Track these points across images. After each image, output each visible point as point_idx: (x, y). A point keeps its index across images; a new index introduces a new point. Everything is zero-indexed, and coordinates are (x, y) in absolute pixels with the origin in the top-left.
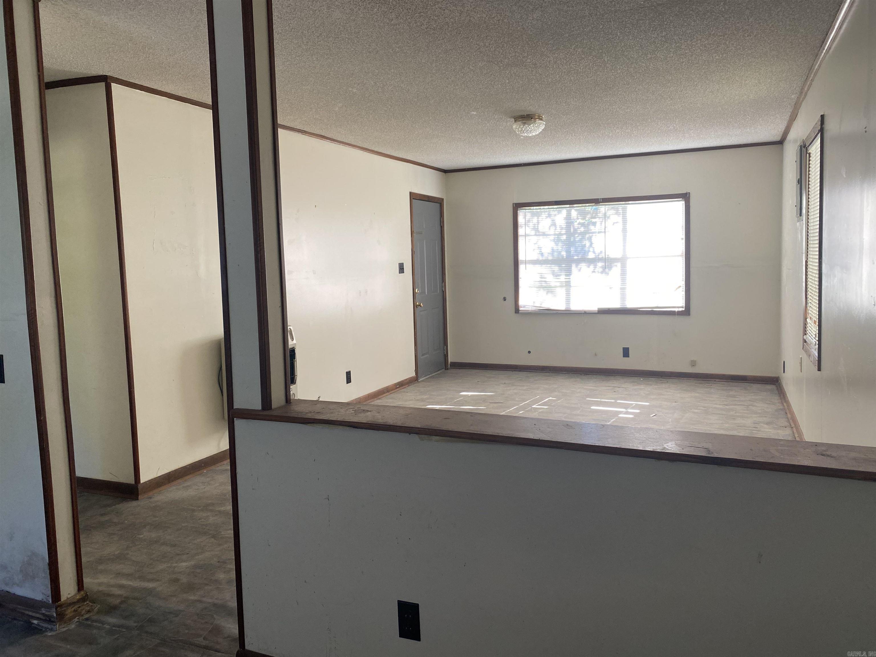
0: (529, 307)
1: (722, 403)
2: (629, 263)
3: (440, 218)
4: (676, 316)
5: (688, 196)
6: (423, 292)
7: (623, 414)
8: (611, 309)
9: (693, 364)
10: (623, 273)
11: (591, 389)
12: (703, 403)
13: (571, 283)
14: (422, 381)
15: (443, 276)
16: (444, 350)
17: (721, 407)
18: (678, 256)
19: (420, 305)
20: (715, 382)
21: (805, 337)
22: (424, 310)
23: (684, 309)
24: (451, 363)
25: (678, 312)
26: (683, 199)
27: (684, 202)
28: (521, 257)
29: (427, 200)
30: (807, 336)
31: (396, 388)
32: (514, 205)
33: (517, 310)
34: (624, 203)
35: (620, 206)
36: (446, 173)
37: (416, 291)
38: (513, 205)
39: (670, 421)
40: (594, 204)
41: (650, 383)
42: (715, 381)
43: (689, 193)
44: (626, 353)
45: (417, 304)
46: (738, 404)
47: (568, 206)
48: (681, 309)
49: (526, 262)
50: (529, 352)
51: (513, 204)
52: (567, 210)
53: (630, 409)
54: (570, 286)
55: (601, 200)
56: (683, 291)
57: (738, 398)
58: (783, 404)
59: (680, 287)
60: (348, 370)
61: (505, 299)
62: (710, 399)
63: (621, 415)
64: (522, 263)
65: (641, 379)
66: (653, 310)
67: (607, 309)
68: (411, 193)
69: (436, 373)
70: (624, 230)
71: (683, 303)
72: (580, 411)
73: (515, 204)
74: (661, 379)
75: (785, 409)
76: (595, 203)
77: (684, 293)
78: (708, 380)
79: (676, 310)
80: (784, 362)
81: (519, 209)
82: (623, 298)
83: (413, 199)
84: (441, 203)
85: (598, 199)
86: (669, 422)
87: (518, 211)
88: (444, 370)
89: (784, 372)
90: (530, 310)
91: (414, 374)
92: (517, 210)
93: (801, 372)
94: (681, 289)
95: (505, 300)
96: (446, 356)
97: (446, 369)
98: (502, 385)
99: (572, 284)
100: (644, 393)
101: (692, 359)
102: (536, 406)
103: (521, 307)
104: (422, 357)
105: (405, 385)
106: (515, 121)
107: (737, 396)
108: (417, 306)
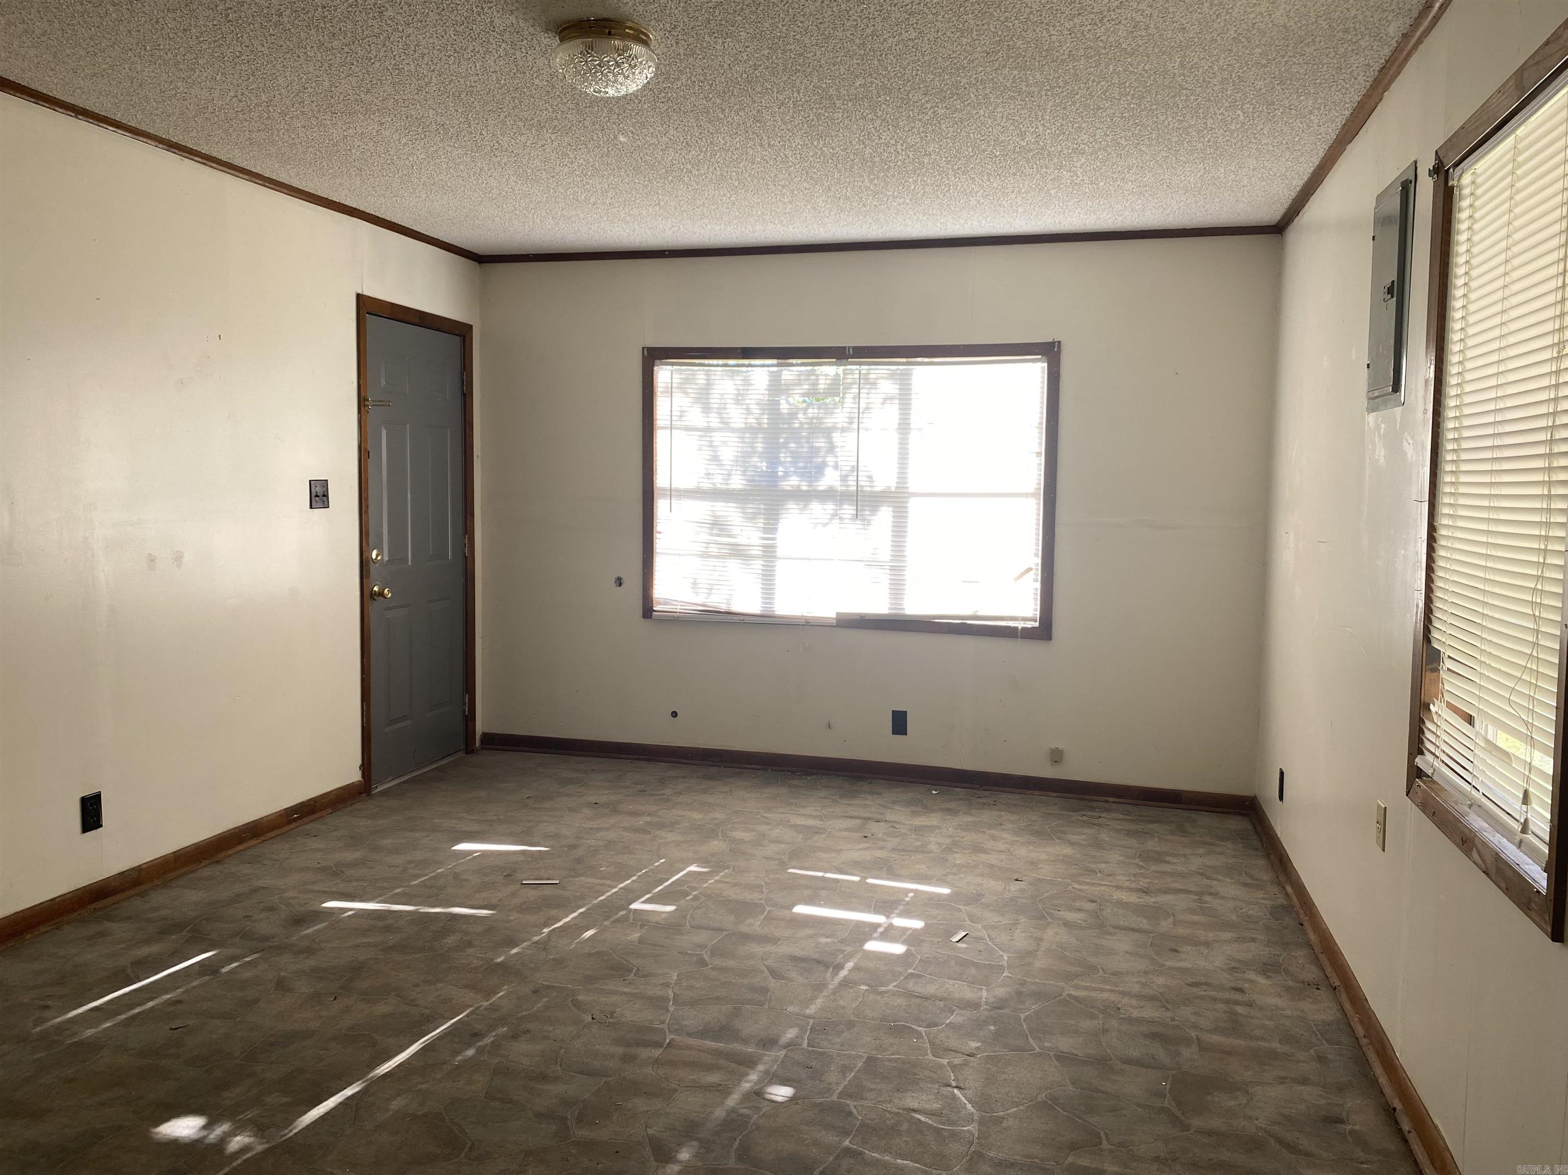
0: (677, 603)
1: (1133, 886)
2: (913, 505)
3: (462, 374)
4: (1019, 639)
5: (1056, 349)
6: (397, 557)
7: (876, 939)
8: (867, 618)
9: (1057, 756)
10: (899, 530)
11: (809, 827)
12: (1087, 884)
13: (778, 549)
14: (384, 793)
15: (466, 517)
16: (464, 704)
17: (1133, 898)
18: (1027, 494)
19: (381, 594)
20: (1107, 805)
21: (1419, 761)
22: (402, 606)
23: (1037, 624)
24: (484, 735)
25: (1024, 629)
26: (1044, 358)
27: (1046, 365)
28: (661, 480)
29: (417, 321)
30: (1429, 757)
31: (289, 822)
32: (646, 352)
33: (648, 610)
34: (904, 360)
35: (896, 366)
36: (483, 265)
37: (374, 556)
38: (643, 352)
39: (1005, 963)
40: (835, 360)
41: (953, 805)
42: (1107, 801)
43: (1059, 342)
44: (899, 723)
45: (376, 589)
46: (1178, 886)
47: (774, 361)
48: (1029, 625)
49: (672, 493)
50: (674, 714)
51: (643, 348)
52: (770, 372)
53: (900, 915)
54: (775, 557)
55: (851, 350)
56: (1036, 580)
57: (1169, 862)
58: (1284, 888)
59: (1030, 569)
60: (88, 792)
61: (619, 582)
62: (1103, 866)
63: (872, 946)
64: (663, 496)
65: (934, 792)
66: (965, 624)
67: (859, 618)
68: (360, 297)
69: (434, 766)
70: (904, 427)
71: (1036, 610)
72: (762, 917)
73: (649, 348)
74: (979, 792)
75: (1292, 906)
76: (837, 359)
77: (1038, 585)
78: (1089, 797)
79: (1020, 625)
80: (1282, 774)
81: (657, 362)
82: (897, 589)
83: (367, 313)
84: (464, 336)
85: (845, 347)
86: (1001, 968)
87: (655, 368)
88: (461, 754)
89: (1281, 798)
90: (678, 610)
91: (355, 776)
92: (653, 365)
93: (1384, 851)
94: (1031, 575)
95: (620, 585)
96: (470, 718)
97: (467, 753)
98: (587, 812)
99: (780, 552)
100: (939, 844)
101: (1053, 746)
102: (643, 902)
103: (659, 603)
104: (387, 730)
105: (321, 810)
106: (562, 40)
107: (1168, 858)
108: (373, 595)
